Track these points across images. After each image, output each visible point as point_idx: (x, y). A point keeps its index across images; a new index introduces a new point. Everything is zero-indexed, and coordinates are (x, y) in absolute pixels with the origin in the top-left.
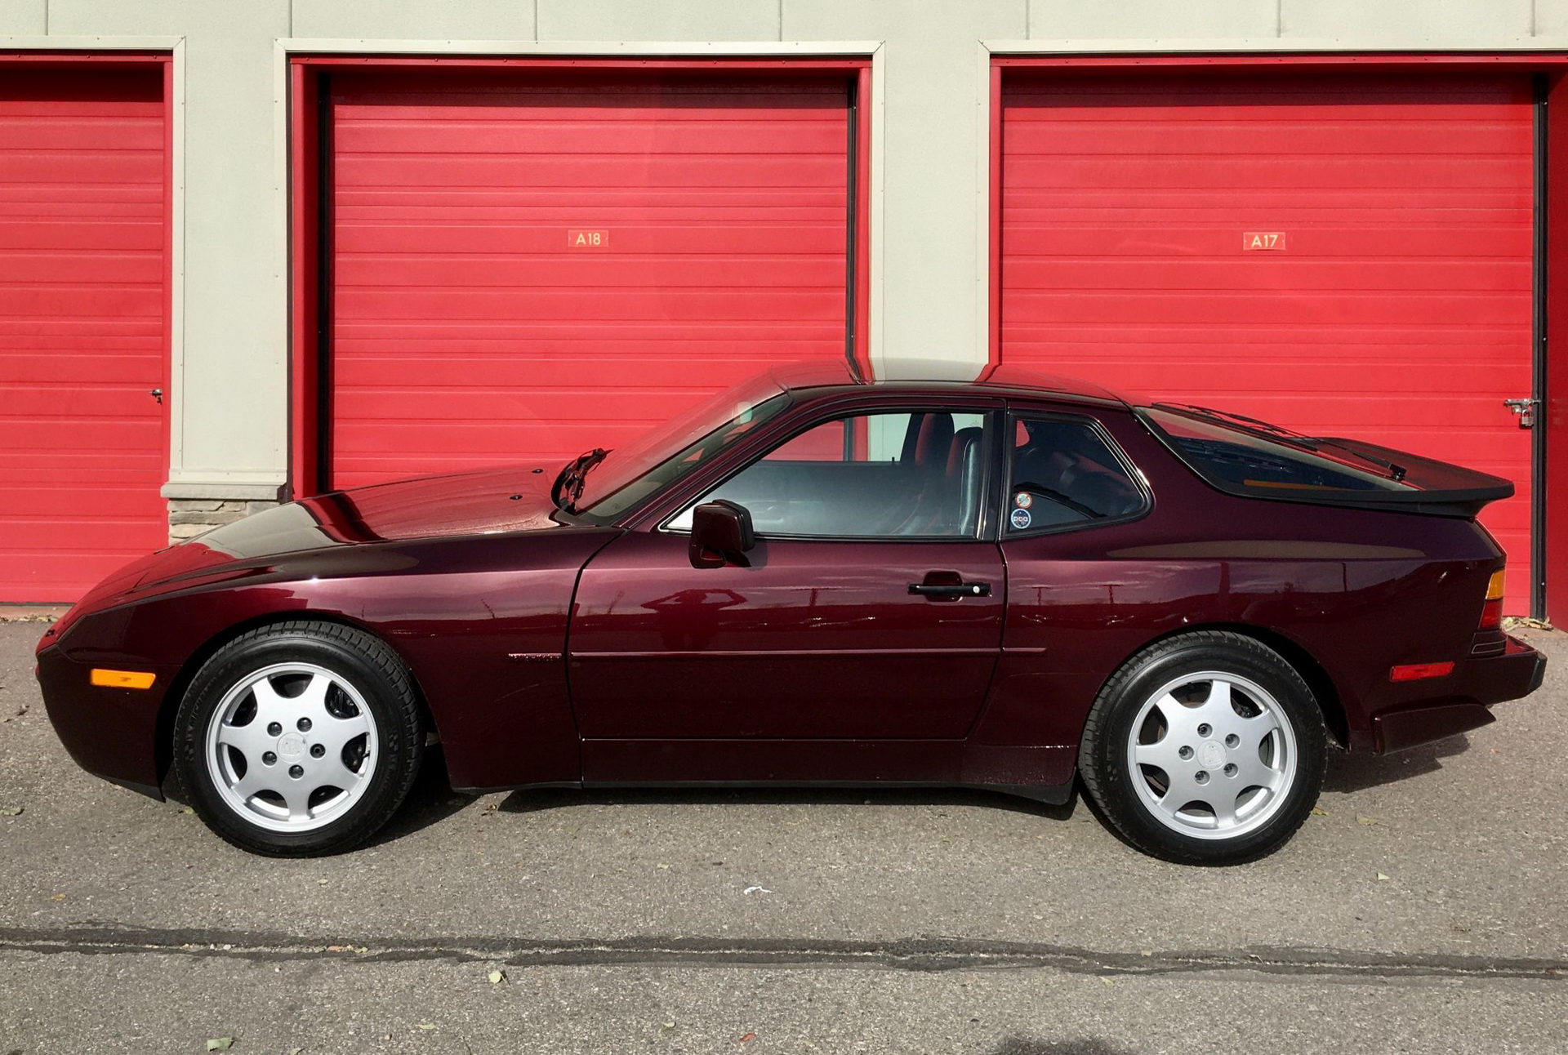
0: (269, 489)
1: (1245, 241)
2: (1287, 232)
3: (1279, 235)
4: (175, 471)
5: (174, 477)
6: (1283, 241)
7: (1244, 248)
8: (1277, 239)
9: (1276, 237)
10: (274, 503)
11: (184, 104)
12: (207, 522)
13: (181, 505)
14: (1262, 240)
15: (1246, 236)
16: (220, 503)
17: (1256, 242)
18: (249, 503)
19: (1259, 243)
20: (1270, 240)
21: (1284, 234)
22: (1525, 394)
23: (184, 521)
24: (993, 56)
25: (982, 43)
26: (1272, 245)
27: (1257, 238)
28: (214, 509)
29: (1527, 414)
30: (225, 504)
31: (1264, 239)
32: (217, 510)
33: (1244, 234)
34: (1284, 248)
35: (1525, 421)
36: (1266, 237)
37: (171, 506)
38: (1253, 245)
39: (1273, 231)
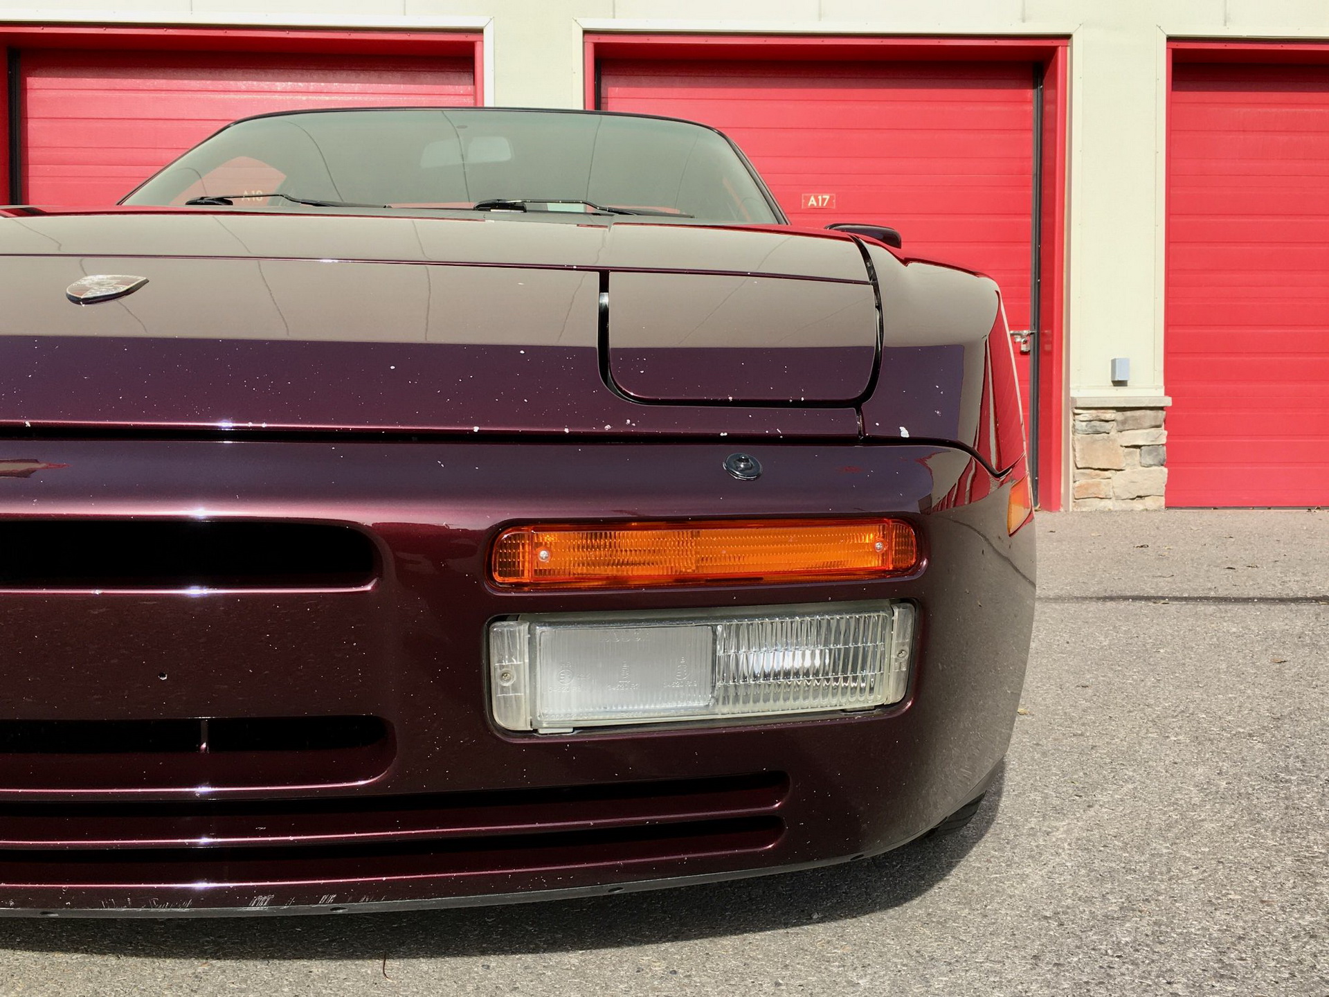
1: (803, 201)
2: (837, 194)
3: (830, 197)
6: (834, 201)
7: (803, 207)
8: (829, 200)
9: (827, 197)
14: (817, 200)
15: (805, 197)
17: (812, 201)
19: (815, 203)
20: (824, 200)
21: (834, 195)
22: (1024, 327)
24: (586, 32)
25: (576, 21)
26: (824, 205)
27: (812, 198)
29: (1025, 342)
31: (819, 199)
33: (803, 195)
34: (834, 207)
35: (1024, 348)
38: (809, 205)
39: (826, 193)
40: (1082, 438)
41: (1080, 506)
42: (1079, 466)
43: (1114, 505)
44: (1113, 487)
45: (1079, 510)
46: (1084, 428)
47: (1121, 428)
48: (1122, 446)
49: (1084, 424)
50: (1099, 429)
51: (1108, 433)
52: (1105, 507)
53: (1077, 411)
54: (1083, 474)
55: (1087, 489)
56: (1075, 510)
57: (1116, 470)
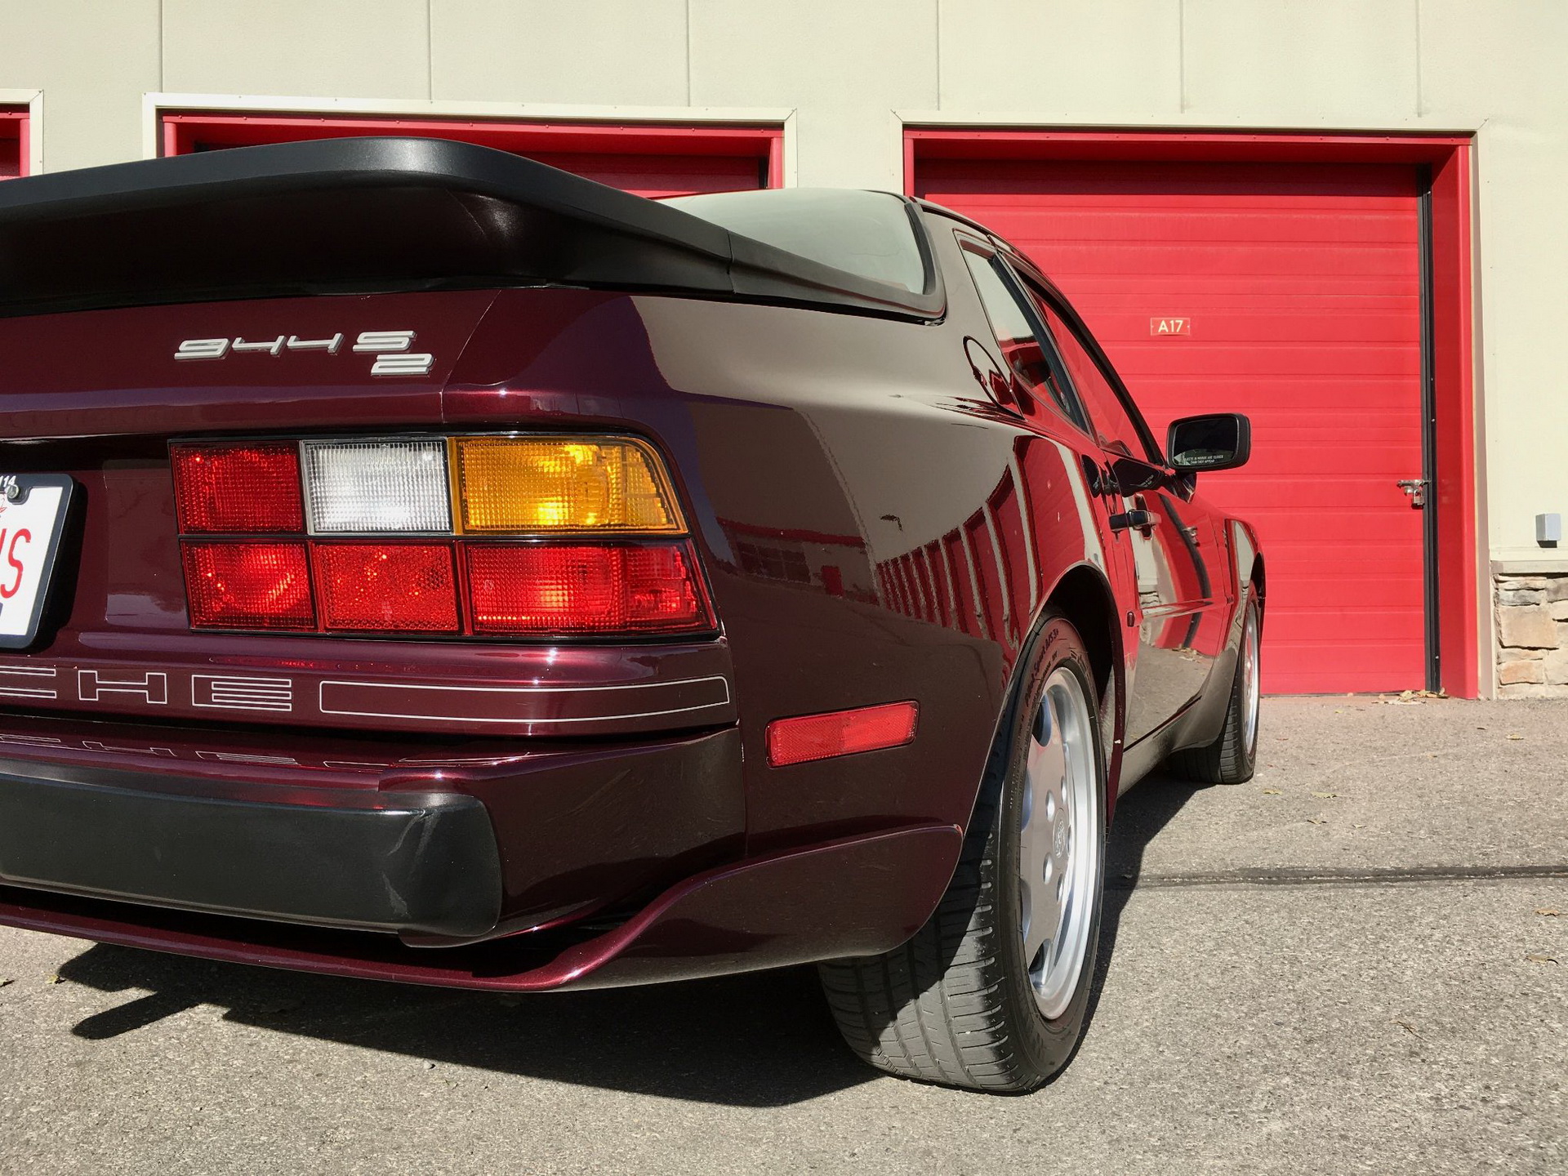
1: (1152, 327)
2: (1192, 318)
3: (1184, 320)
6: (1189, 326)
7: (1151, 334)
8: (1183, 323)
9: (1181, 322)
14: (1169, 326)
15: (1153, 322)
17: (1163, 327)
19: (1166, 329)
20: (1176, 325)
22: (1416, 477)
24: (906, 127)
25: (895, 113)
26: (1178, 331)
27: (1163, 323)
29: (1418, 494)
33: (1151, 319)
34: (1189, 334)
35: (1417, 501)
38: (1160, 331)
39: (1179, 316)
40: (1508, 610)
41: (1507, 693)
42: (1505, 645)
43: (1547, 691)
44: (1546, 670)
45: (1506, 698)
46: (1511, 599)
47: (1553, 597)
48: (1554, 620)
49: (1511, 593)
50: (1529, 600)
51: (1538, 605)
52: (1537, 694)
53: (1501, 578)
54: (1512, 654)
55: (1516, 672)
56: (1501, 697)
57: (1547, 649)
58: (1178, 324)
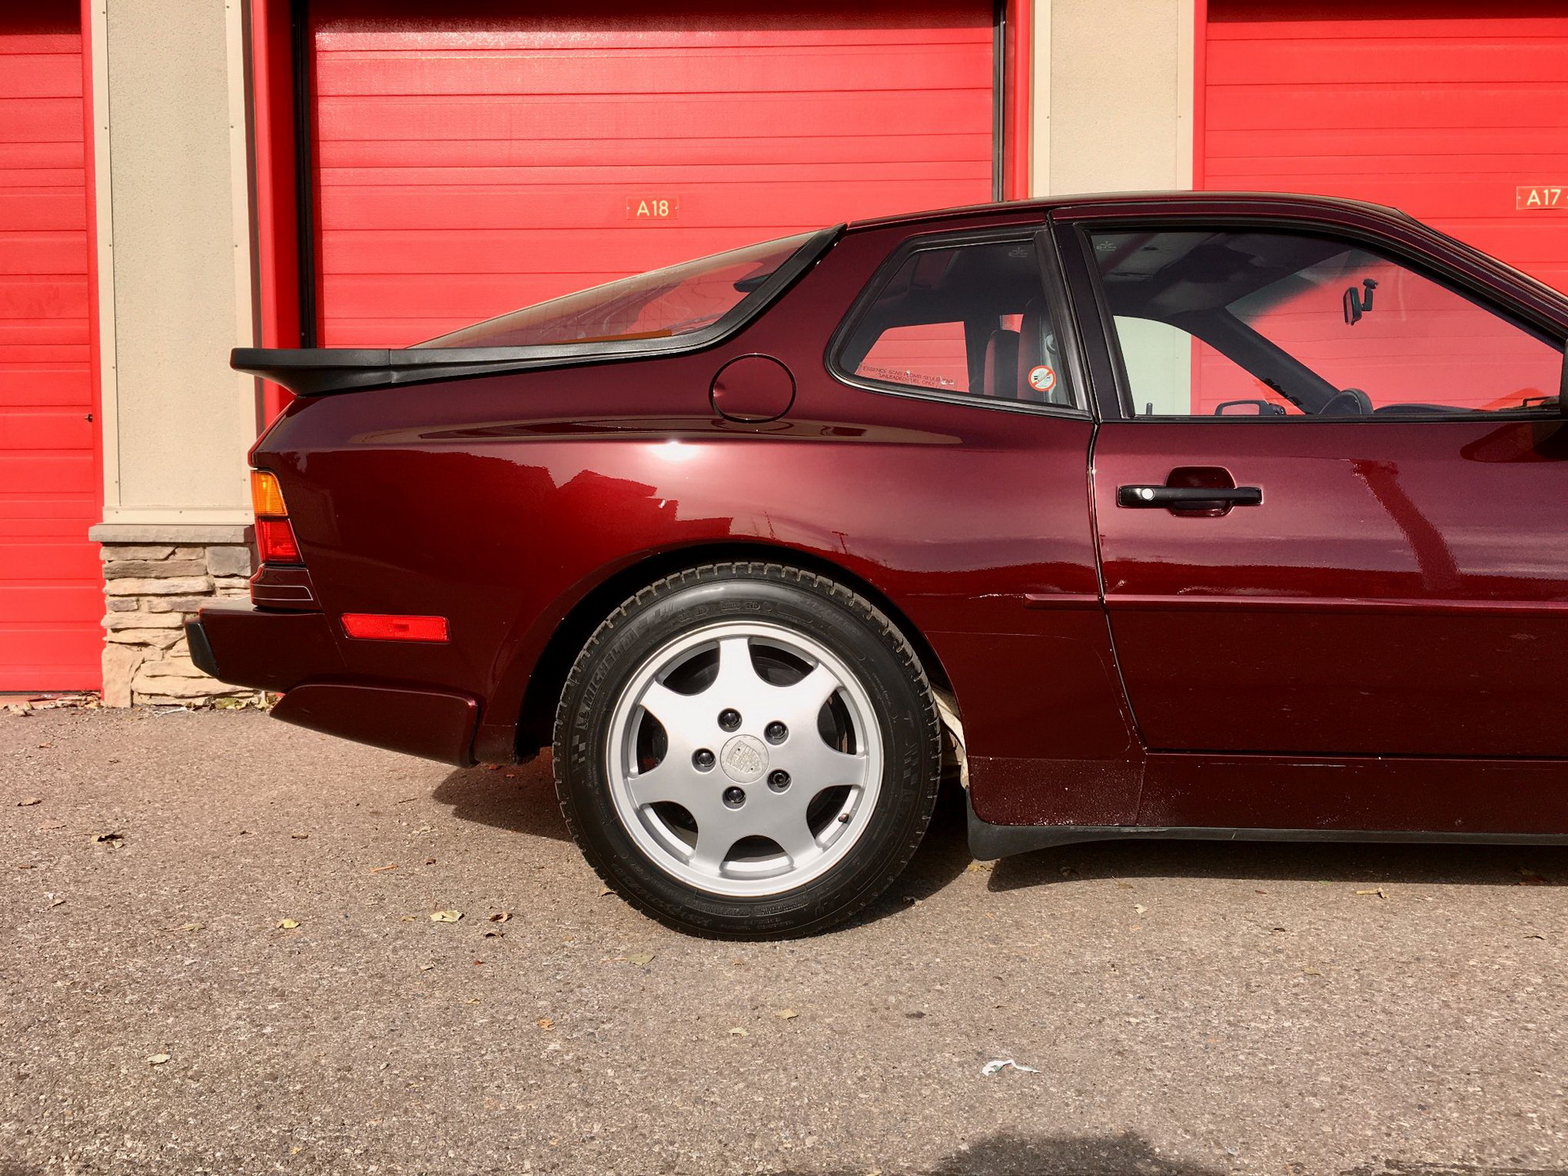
0: (232, 530)
1: (1517, 199)
4: (110, 509)
5: (108, 516)
7: (1516, 209)
8: (1561, 193)
9: (1559, 191)
10: (242, 548)
11: (106, 13)
12: (153, 576)
13: (118, 552)
14: (1541, 196)
15: (1521, 191)
16: (169, 550)
17: (1534, 198)
18: (209, 549)
19: (1537, 200)
20: (1552, 195)
23: (124, 573)
26: (1555, 202)
27: (1534, 193)
28: (162, 557)
30: (176, 550)
31: (1544, 194)
32: (166, 559)
33: (1517, 188)
36: (1546, 192)
37: (105, 554)
38: (1528, 203)
39: (1556, 184)
58: (1556, 193)
